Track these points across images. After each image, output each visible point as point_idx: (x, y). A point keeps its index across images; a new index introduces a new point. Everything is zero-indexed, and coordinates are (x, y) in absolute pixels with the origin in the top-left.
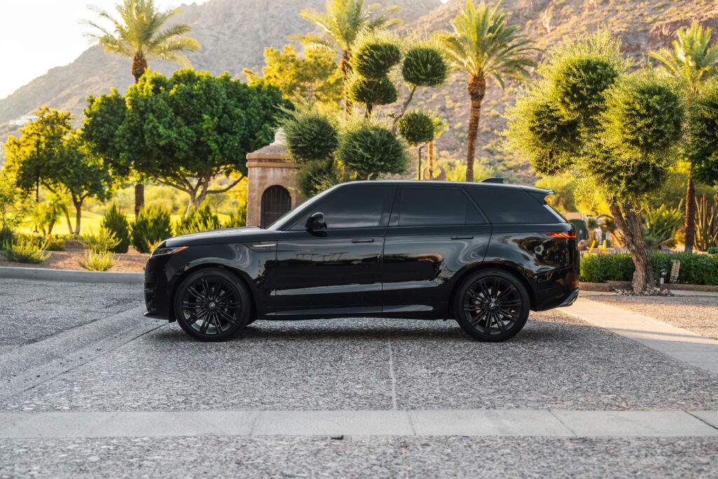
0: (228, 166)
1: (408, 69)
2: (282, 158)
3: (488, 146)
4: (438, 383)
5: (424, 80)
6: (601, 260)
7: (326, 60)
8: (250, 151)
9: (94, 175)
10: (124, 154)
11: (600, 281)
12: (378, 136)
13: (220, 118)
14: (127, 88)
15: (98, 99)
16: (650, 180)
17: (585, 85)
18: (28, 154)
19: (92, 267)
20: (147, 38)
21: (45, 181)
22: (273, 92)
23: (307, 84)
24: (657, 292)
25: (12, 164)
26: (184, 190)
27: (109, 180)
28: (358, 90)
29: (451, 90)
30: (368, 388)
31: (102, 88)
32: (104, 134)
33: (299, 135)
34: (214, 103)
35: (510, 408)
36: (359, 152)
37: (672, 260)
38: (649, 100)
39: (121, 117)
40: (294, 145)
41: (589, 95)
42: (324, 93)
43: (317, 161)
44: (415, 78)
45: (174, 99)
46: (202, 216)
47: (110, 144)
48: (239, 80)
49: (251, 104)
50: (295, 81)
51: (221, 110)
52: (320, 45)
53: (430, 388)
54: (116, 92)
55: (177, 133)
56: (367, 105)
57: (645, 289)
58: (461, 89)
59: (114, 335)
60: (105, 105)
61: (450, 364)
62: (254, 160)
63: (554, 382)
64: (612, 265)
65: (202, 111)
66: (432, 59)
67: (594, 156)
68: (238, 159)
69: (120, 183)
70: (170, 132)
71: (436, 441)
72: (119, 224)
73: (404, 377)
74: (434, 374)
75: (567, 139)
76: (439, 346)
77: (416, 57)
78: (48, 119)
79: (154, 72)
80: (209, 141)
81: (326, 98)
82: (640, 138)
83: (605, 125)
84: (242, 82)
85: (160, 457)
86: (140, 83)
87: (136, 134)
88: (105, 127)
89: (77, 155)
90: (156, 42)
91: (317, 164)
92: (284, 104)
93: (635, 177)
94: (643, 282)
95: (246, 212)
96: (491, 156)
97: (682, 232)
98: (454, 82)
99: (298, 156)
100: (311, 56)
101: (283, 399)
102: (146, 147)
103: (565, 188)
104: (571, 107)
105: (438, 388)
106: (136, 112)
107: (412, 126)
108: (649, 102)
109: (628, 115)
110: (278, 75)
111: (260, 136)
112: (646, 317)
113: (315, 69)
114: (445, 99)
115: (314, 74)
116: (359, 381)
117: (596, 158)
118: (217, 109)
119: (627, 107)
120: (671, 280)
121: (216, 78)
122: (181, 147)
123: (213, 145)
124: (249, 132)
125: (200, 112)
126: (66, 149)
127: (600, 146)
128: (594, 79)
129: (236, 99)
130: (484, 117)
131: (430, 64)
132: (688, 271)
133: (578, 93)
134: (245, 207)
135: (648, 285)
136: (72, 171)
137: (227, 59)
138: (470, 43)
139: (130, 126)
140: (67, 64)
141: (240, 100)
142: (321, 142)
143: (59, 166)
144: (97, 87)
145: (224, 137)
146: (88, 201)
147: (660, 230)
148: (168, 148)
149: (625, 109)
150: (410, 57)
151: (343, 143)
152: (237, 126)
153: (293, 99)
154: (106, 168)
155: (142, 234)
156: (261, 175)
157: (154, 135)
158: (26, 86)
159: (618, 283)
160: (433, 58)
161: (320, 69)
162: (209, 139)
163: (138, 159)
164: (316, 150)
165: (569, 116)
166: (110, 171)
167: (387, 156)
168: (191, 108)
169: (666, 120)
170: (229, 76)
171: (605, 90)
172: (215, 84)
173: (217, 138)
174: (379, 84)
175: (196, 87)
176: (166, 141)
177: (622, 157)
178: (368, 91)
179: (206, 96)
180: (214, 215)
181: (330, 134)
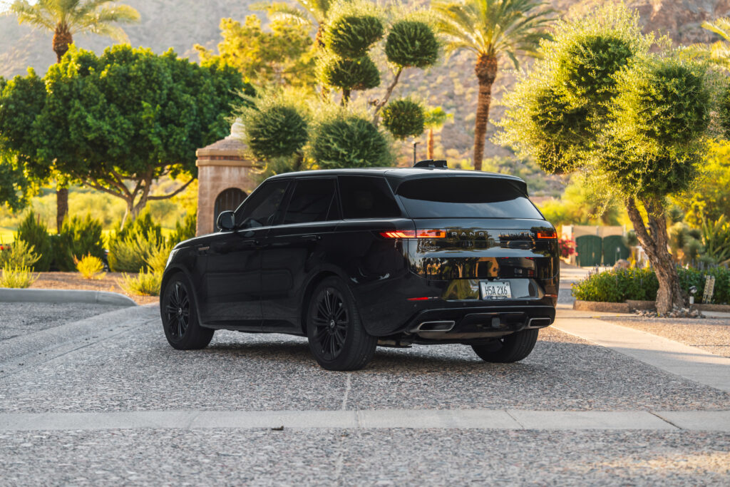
0: (175, 166)
1: (392, 46)
2: (240, 155)
4: (395, 390)
5: (411, 60)
7: (298, 34)
8: (201, 146)
9: (5, 178)
10: (42, 151)
11: (621, 301)
12: (356, 128)
13: (164, 106)
14: (46, 69)
15: (11, 82)
16: (672, 179)
17: (595, 66)
20: (71, 6)
22: (231, 76)
23: (274, 64)
24: (684, 314)
26: (119, 195)
27: (24, 184)
28: (332, 72)
31: (12, 68)
32: (19, 125)
33: (260, 126)
34: (156, 87)
35: (465, 408)
36: (333, 147)
37: (705, 276)
38: (667, 84)
39: (40, 104)
40: (254, 139)
41: (600, 78)
42: (296, 75)
43: (282, 159)
44: (400, 58)
45: (106, 83)
46: (142, 226)
47: (26, 138)
48: (187, 60)
49: (203, 89)
50: (259, 60)
51: (166, 97)
52: (289, 16)
53: (386, 394)
54: (34, 73)
55: (110, 124)
56: (344, 90)
57: (670, 309)
59: (39, 352)
60: (20, 89)
61: (414, 375)
62: (206, 156)
63: (522, 390)
64: (633, 282)
65: (142, 97)
66: (420, 34)
67: (606, 150)
68: (187, 157)
69: (37, 188)
70: (101, 123)
71: (379, 431)
72: (38, 236)
73: (361, 385)
74: (394, 383)
75: (575, 131)
77: (402, 32)
79: (80, 48)
80: (150, 135)
81: (298, 81)
82: (656, 128)
83: (616, 113)
84: (192, 62)
85: (94, 443)
86: (63, 63)
87: (58, 126)
88: (19, 117)
90: (84, 11)
91: (282, 162)
92: (244, 90)
93: (654, 175)
94: (669, 301)
95: (195, 221)
98: (465, 62)
99: (259, 152)
100: (279, 30)
101: (226, 403)
102: (72, 142)
104: (579, 93)
105: (394, 394)
106: (59, 99)
107: (398, 116)
108: (666, 86)
109: (643, 101)
110: (237, 53)
113: (285, 45)
114: (453, 83)
115: (283, 52)
116: (311, 389)
117: (608, 152)
118: (161, 95)
119: (642, 92)
120: (704, 299)
121: (159, 56)
122: (115, 141)
123: (155, 139)
124: (201, 123)
125: (139, 99)
127: (611, 138)
128: (605, 59)
129: (184, 83)
131: (419, 40)
132: (724, 289)
133: (585, 75)
134: (195, 215)
135: (674, 305)
137: (174, 32)
138: (478, 13)
139: (51, 115)
141: (189, 84)
142: (287, 136)
144: (6, 67)
145: (169, 130)
148: (99, 143)
149: (640, 95)
150: (393, 32)
151: (313, 135)
152: (185, 116)
153: (256, 83)
154: (21, 169)
155: (66, 249)
156: (213, 175)
157: (82, 127)
159: (639, 303)
160: (423, 34)
161: (291, 46)
162: (150, 132)
163: (62, 157)
164: (281, 145)
165: (577, 102)
166: (25, 172)
167: (366, 153)
168: (128, 94)
169: (686, 107)
170: (175, 53)
171: (617, 72)
172: (158, 64)
173: (160, 131)
174: (357, 65)
175: (133, 68)
176: (96, 134)
177: (638, 151)
178: (345, 73)
179: (146, 78)
180: (156, 224)
181: (299, 126)
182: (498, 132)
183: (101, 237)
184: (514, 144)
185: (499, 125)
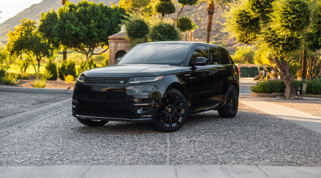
0: (102, 43)
2: (124, 38)
3: (215, 36)
4: (192, 147)
5: (187, 2)
6: (270, 83)
8: (111, 35)
10: (56, 38)
11: (269, 93)
12: (167, 28)
13: (98, 22)
14: (58, 9)
15: (46, 14)
16: (294, 45)
18: (17, 38)
19: (36, 86)
21: (25, 50)
22: (122, 11)
23: (138, 9)
24: (296, 98)
25: (10, 42)
26: (83, 53)
27: (52, 50)
28: (158, 8)
29: (200, 13)
30: (154, 150)
32: (48, 29)
33: (131, 27)
34: (96, 15)
35: (234, 164)
36: (158, 35)
37: (303, 83)
38: (294, 6)
39: (55, 21)
40: (129, 32)
41: (265, 5)
42: (145, 12)
43: (139, 39)
44: (183, 2)
45: (78, 14)
46: (89, 64)
47: (51, 33)
48: (107, 6)
49: (112, 16)
50: (132, 7)
51: (99, 18)
53: (189, 150)
54: (53, 11)
55: (79, 28)
56: (162, 14)
57: (290, 97)
58: (204, 12)
60: (49, 16)
61: (199, 135)
62: (112, 39)
63: (256, 146)
64: (275, 85)
65: (91, 19)
67: (267, 34)
68: (106, 39)
69: (56, 51)
70: (77, 28)
72: (53, 67)
73: (175, 143)
74: (191, 141)
75: (254, 27)
76: (194, 125)
78: (26, 24)
79: (70, 2)
80: (94, 32)
81: (146, 14)
82: (290, 24)
83: (273, 19)
87: (62, 29)
88: (48, 26)
89: (38, 39)
92: (126, 15)
93: (286, 44)
94: (290, 93)
95: (108, 62)
96: (217, 41)
97: (300, 72)
99: (131, 37)
101: (106, 157)
102: (66, 35)
103: (248, 53)
104: (256, 11)
105: (193, 150)
106: (62, 19)
107: (182, 23)
108: (294, 8)
109: (284, 14)
110: (125, 5)
111: (116, 29)
112: (295, 110)
114: (197, 17)
115: (141, 4)
116: (150, 145)
117: (268, 35)
118: (97, 18)
119: (283, 10)
120: (302, 92)
121: (97, 4)
122: (81, 34)
124: (111, 28)
125: (90, 19)
126: (33, 36)
127: (270, 29)
129: (105, 14)
130: (213, 24)
132: (310, 88)
133: (259, 4)
135: (292, 95)
136: (36, 46)
139: (59, 25)
140: (39, 3)
141: (107, 14)
142: (141, 31)
143: (30, 43)
145: (100, 30)
146: (43, 58)
147: (291, 71)
148: (76, 35)
151: (151, 31)
152: (106, 25)
154: (49, 44)
155: (63, 72)
156: (115, 45)
157: (70, 29)
158: (22, 12)
159: (278, 94)
162: (93, 31)
163: (63, 40)
164: (139, 34)
165: (255, 15)
166: (51, 45)
167: (170, 37)
168: (86, 18)
169: (302, 16)
170: (103, 4)
171: (273, 2)
172: (97, 7)
173: (97, 31)
174: (167, 4)
175: (88, 8)
176: (75, 32)
177: (281, 34)
178: (162, 8)
179: (92, 12)
180: (94, 64)
181: (145, 27)
182: (223, 27)
183: (75, 68)
184: (229, 32)
185: (223, 24)
